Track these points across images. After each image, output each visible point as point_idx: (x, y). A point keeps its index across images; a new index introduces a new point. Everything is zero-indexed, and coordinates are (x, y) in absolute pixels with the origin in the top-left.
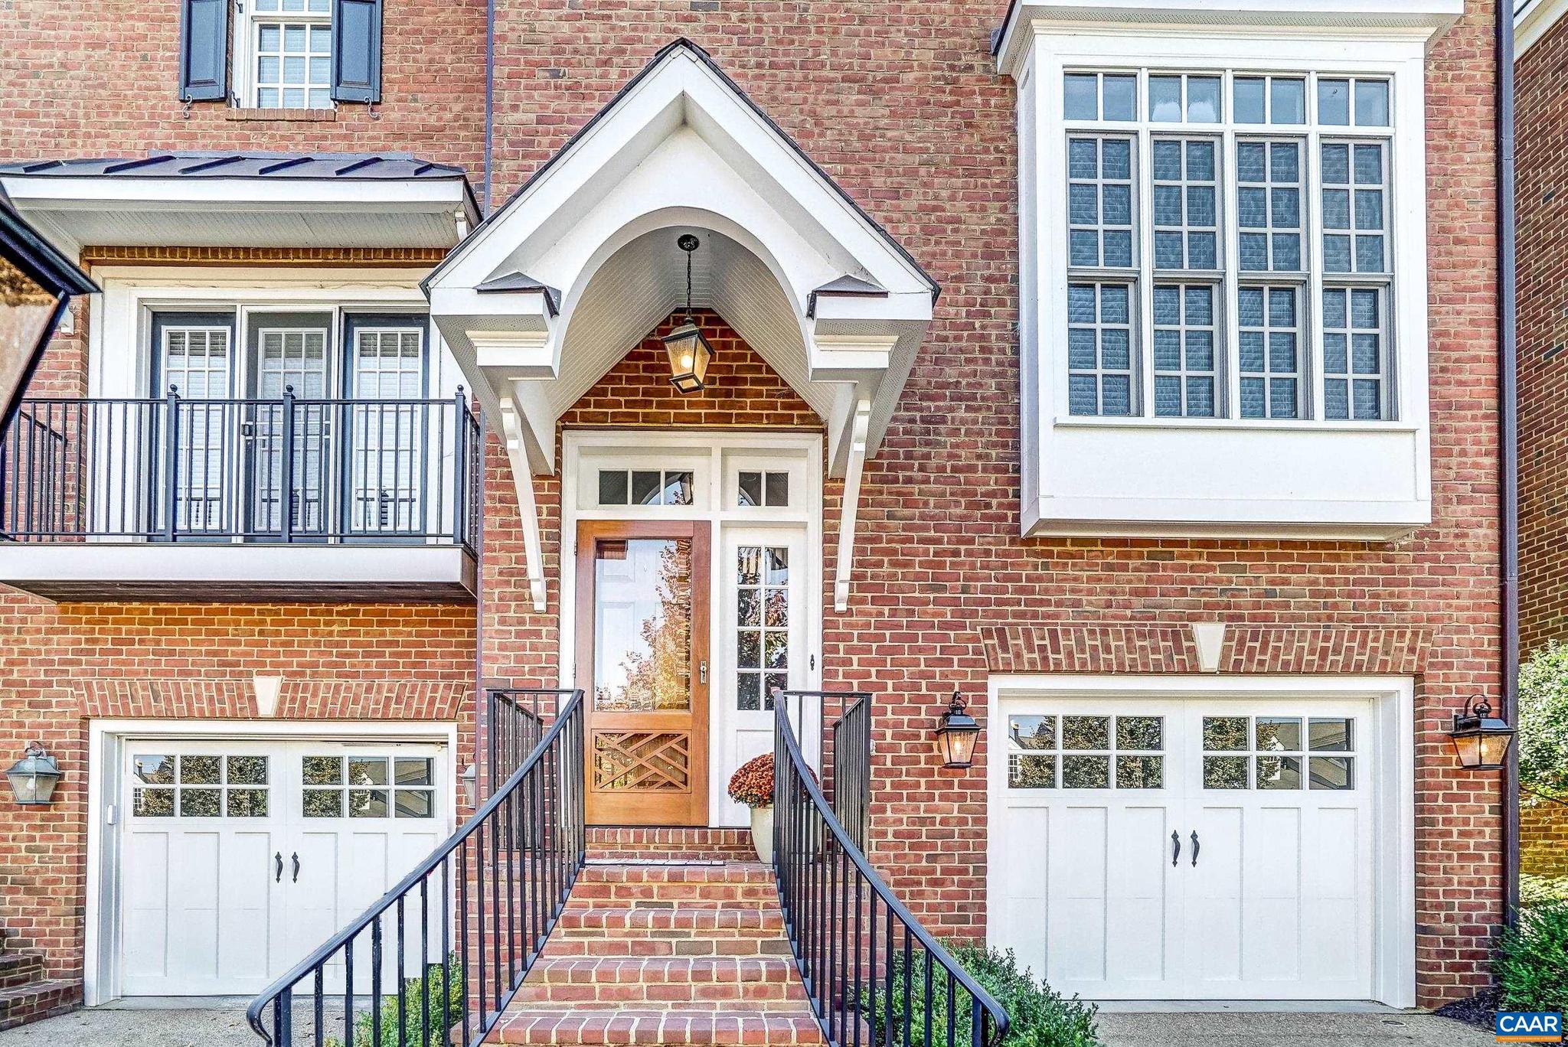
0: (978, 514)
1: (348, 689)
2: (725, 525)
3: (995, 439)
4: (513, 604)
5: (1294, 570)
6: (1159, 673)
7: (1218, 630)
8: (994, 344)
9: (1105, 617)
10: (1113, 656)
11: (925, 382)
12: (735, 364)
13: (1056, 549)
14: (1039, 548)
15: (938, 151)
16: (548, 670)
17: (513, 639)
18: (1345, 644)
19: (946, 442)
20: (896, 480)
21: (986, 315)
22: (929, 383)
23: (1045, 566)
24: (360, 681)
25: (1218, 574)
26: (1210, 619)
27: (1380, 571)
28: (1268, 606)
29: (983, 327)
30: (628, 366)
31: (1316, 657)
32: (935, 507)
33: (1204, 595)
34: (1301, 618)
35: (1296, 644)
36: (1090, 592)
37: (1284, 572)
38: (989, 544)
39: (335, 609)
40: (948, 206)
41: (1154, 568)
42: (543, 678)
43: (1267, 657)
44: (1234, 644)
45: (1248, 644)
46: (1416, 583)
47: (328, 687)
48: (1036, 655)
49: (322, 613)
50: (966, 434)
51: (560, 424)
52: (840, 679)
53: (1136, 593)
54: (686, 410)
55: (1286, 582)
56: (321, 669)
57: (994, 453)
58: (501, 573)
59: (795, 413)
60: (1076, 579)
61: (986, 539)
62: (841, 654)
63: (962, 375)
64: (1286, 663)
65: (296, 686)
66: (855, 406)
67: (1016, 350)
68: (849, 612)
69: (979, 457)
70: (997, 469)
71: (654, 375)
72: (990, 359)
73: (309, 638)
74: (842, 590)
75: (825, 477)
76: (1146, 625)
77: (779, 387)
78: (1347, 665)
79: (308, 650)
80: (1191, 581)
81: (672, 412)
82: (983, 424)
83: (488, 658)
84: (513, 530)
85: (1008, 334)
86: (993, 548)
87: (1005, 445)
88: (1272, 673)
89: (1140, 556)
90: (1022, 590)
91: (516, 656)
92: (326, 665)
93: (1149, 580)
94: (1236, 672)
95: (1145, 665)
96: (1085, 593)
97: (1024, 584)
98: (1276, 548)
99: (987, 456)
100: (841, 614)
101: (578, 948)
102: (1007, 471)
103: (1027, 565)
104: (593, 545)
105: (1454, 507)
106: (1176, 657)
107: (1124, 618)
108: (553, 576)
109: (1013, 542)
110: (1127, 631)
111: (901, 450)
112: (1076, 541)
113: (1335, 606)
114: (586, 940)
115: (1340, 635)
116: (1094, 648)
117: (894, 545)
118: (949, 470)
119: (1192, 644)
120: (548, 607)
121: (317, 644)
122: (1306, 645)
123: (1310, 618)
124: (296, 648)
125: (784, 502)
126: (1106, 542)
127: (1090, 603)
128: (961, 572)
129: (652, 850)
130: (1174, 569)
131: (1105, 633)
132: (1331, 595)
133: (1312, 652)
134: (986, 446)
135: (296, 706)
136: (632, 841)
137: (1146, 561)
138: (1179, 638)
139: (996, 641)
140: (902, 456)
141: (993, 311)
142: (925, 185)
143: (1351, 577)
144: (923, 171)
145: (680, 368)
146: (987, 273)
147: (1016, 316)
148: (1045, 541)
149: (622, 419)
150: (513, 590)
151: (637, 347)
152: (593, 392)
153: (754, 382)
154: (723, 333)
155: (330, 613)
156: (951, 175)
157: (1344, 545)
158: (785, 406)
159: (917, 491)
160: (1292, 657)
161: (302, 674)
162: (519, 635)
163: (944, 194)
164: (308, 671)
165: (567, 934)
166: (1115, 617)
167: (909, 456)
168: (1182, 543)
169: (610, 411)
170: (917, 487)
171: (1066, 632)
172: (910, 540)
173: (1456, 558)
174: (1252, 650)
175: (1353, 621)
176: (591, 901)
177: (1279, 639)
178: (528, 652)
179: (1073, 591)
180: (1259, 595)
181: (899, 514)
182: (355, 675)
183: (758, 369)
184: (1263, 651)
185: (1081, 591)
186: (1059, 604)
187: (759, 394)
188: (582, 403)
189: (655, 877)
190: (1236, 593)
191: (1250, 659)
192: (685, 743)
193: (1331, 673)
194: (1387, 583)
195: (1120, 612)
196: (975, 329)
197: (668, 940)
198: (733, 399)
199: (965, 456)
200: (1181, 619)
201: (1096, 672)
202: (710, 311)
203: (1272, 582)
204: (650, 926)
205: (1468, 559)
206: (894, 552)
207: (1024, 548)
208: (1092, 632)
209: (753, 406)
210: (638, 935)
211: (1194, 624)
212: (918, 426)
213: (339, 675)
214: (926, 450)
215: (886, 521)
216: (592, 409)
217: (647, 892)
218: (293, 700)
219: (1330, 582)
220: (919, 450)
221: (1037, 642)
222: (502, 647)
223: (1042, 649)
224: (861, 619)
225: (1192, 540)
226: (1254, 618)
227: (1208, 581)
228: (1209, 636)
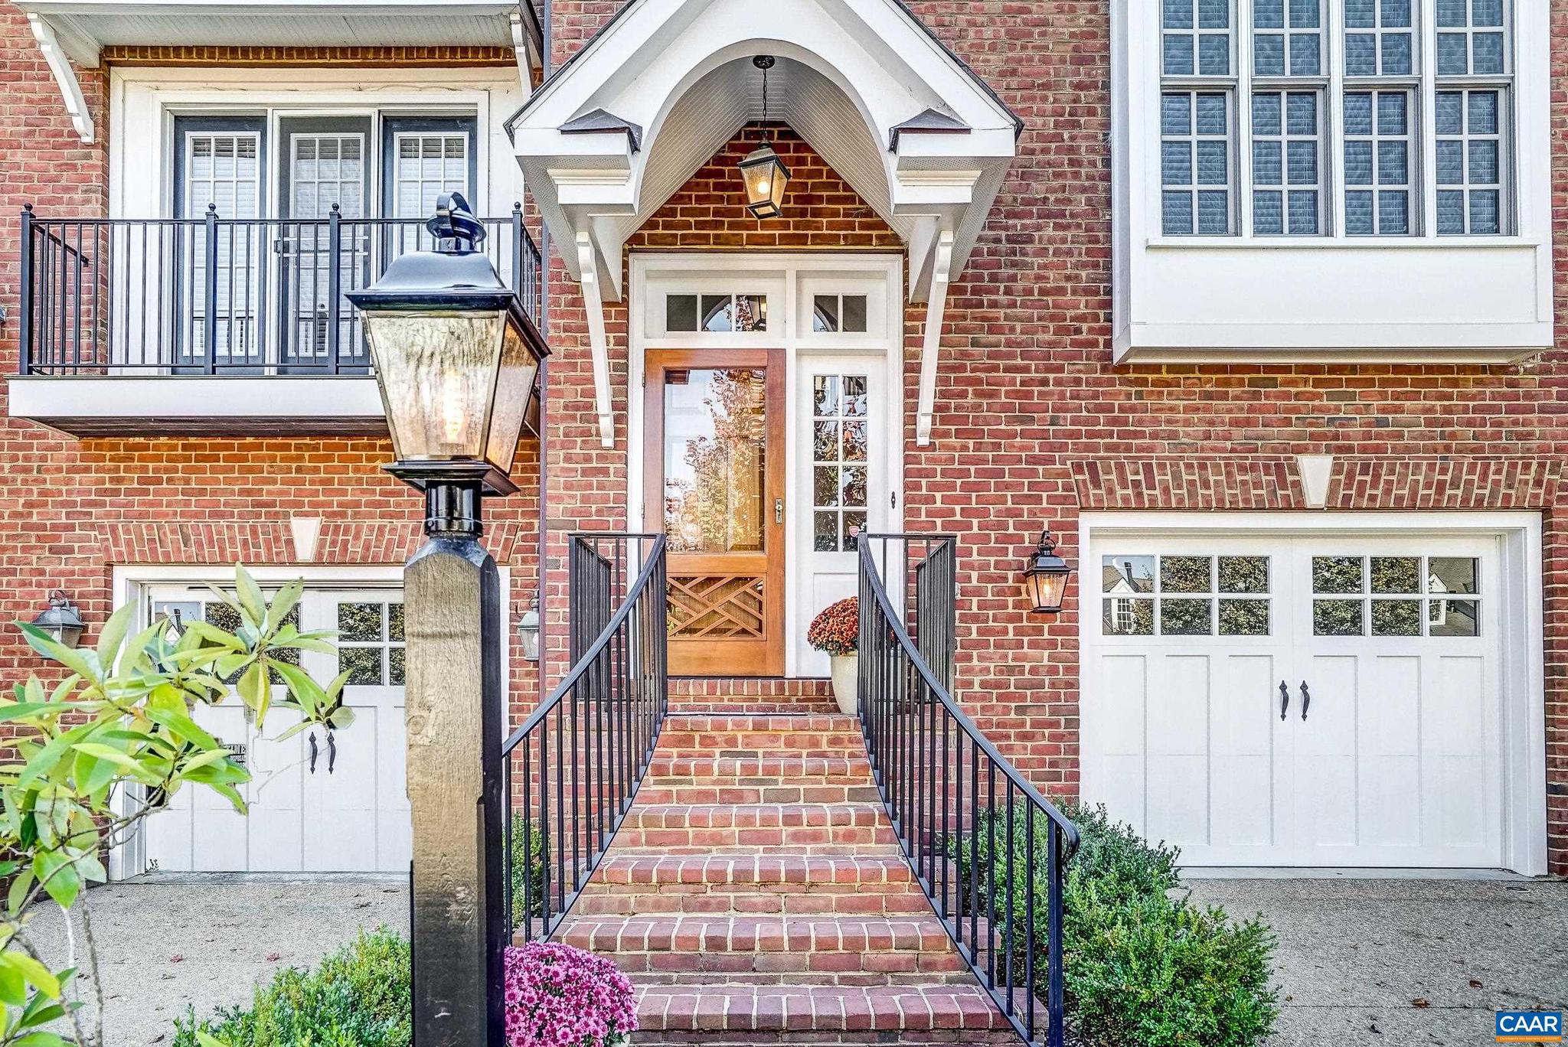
0: (1067, 339)
1: (393, 530)
2: (800, 353)
3: (1085, 258)
4: (579, 440)
5: (1408, 396)
6: (1262, 509)
7: (1326, 462)
8: (1085, 157)
9: (1203, 450)
10: (1212, 492)
11: (1011, 199)
12: (810, 181)
13: (1150, 377)
14: (1132, 376)
16: (617, 510)
17: (579, 478)
18: (1464, 477)
19: (1032, 263)
20: (980, 305)
21: (1075, 125)
22: (1015, 199)
23: (1140, 395)
24: (405, 521)
25: (1325, 402)
26: (1317, 451)
27: (1503, 396)
28: (1379, 436)
29: (1073, 138)
30: (698, 184)
31: (1432, 492)
32: (1022, 333)
33: (1311, 425)
34: (1416, 449)
35: (1410, 477)
36: (1187, 423)
37: (1397, 399)
38: (1079, 371)
39: (379, 442)
41: (1256, 396)
42: (611, 519)
43: (1379, 492)
44: (1342, 477)
45: (1358, 478)
46: (1543, 409)
47: (371, 528)
48: (1130, 491)
49: (365, 448)
50: (1054, 254)
51: (627, 247)
52: (923, 518)
53: (1235, 423)
54: (759, 232)
55: (1398, 410)
56: (363, 509)
57: (1084, 274)
58: (566, 407)
59: (874, 233)
60: (1172, 409)
61: (1077, 367)
62: (924, 491)
63: (1049, 190)
64: (1399, 499)
65: (337, 527)
66: (938, 237)
67: (1107, 163)
68: (932, 447)
69: (1068, 278)
70: (1087, 292)
71: (726, 194)
72: (1080, 172)
73: (351, 475)
74: (924, 423)
75: (906, 302)
76: (1247, 458)
77: (857, 206)
78: (1466, 500)
79: (349, 488)
80: (1296, 410)
81: (745, 233)
82: (1073, 242)
83: (553, 498)
84: (579, 361)
85: (1098, 145)
86: (1084, 376)
87: (1096, 266)
88: (1384, 509)
89: (1241, 382)
90: (1115, 422)
91: (583, 496)
92: (368, 504)
93: (1251, 409)
94: (1345, 508)
95: (1247, 501)
96: (1181, 424)
97: (1116, 414)
98: (1388, 372)
99: (1077, 278)
100: (923, 448)
101: (667, 796)
102: (1097, 293)
103: (1120, 394)
104: (662, 375)
106: (1279, 492)
107: (1224, 450)
108: (620, 409)
109: (1104, 370)
110: (1226, 465)
111: (986, 272)
112: (1171, 368)
113: (1453, 436)
114: (674, 788)
115: (1458, 467)
116: (1192, 483)
117: (978, 374)
118: (1036, 292)
119: (1296, 478)
120: (615, 442)
121: (359, 482)
122: (1421, 478)
123: (1426, 449)
124: (336, 486)
125: (862, 327)
126: (1204, 369)
127: (1187, 435)
128: (1050, 403)
129: (726, 703)
130: (1277, 397)
131: (1203, 467)
132: (1448, 423)
133: (1428, 486)
134: (1076, 266)
135: (337, 549)
136: (705, 692)
137: (1247, 389)
138: (1284, 472)
139: (1087, 476)
140: (986, 279)
141: (1082, 120)
143: (1471, 404)
145: (756, 194)
146: (1076, 79)
147: (1107, 126)
148: (1138, 368)
149: (693, 241)
150: (579, 424)
151: (707, 164)
152: (660, 213)
153: (831, 200)
154: (797, 149)
155: (373, 447)
157: (1463, 369)
158: (863, 226)
159: (1002, 315)
160: (1406, 492)
161: (343, 515)
162: (585, 472)
164: (349, 511)
165: (656, 783)
166: (1214, 449)
167: (994, 278)
168: (1286, 369)
169: (680, 232)
170: (1002, 311)
171: (1162, 466)
172: (996, 368)
174: (1362, 484)
175: (1473, 451)
176: (675, 751)
177: (1392, 472)
178: (595, 492)
179: (1169, 422)
180: (1369, 424)
181: (983, 341)
182: (400, 515)
183: (835, 187)
184: (1375, 486)
185: (1177, 421)
186: (1154, 436)
187: (836, 213)
188: (650, 224)
189: (739, 726)
190: (1345, 422)
191: (1361, 493)
192: (759, 587)
193: (1448, 509)
194: (1511, 410)
195: (1220, 444)
196: (1063, 140)
197: (756, 788)
198: (809, 218)
199: (1053, 277)
200: (1285, 451)
201: (1194, 509)
202: (782, 124)
203: (1384, 410)
204: (738, 773)
206: (979, 381)
207: (1116, 376)
208: (1189, 466)
209: (830, 226)
210: (726, 783)
211: (1299, 457)
212: (1004, 246)
213: (382, 516)
214: (1011, 272)
215: (970, 348)
216: (660, 231)
217: (732, 741)
218: (334, 543)
219: (1447, 410)
220: (1005, 272)
221: (1130, 477)
222: (568, 486)
223: (1136, 484)
224: (945, 454)
225: (1297, 365)
226: (1364, 449)
227: (1314, 409)
228: (1316, 470)
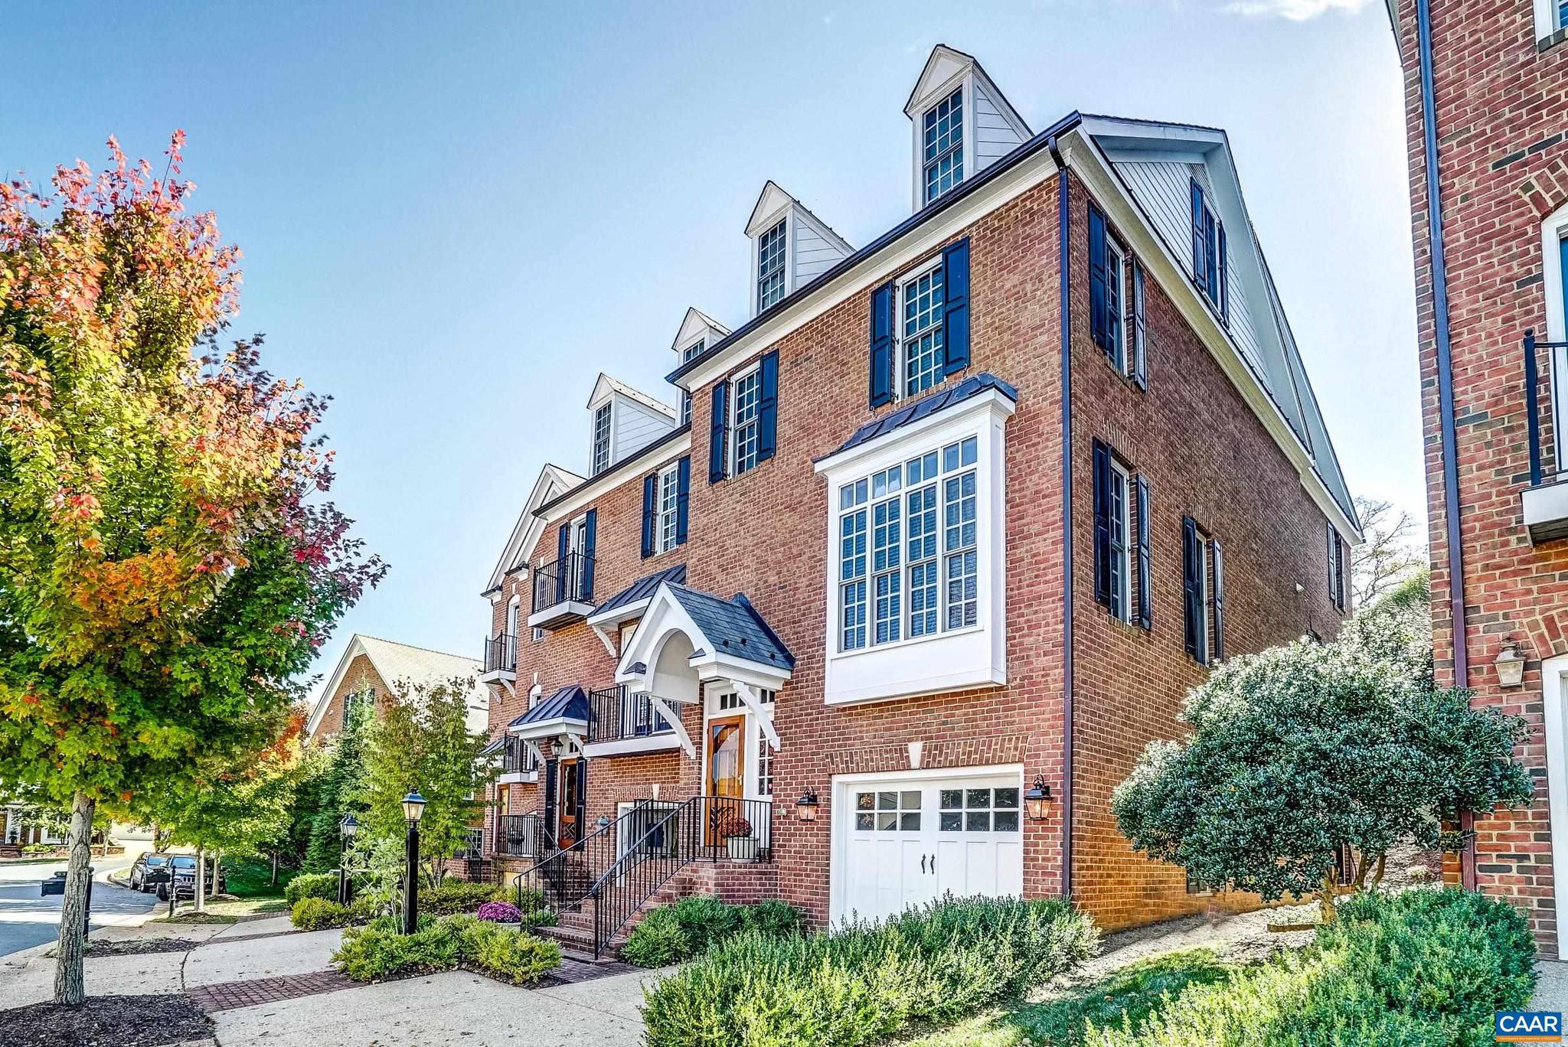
5: (957, 708)
6: (893, 770)
7: (920, 745)
9: (872, 744)
14: (847, 712)
18: (980, 748)
26: (917, 740)
27: (1001, 703)
33: (915, 727)
34: (959, 735)
35: (956, 751)
36: (867, 732)
37: (953, 710)
43: (942, 759)
44: (927, 753)
45: (933, 752)
46: (1020, 708)
53: (885, 730)
55: (953, 715)
60: (862, 726)
62: (779, 770)
64: (951, 761)
65: (663, 787)
68: (781, 751)
76: (889, 746)
78: (981, 760)
79: (667, 772)
80: (909, 720)
88: (945, 767)
89: (888, 710)
90: (841, 733)
92: (671, 778)
93: (892, 722)
94: (927, 767)
95: (887, 767)
96: (865, 732)
97: (842, 730)
98: (949, 697)
100: (778, 752)
106: (901, 762)
107: (880, 743)
110: (880, 750)
113: (977, 726)
116: (867, 760)
119: (908, 754)
120: (696, 757)
121: (669, 770)
122: (961, 750)
123: (964, 734)
124: (663, 772)
126: (875, 705)
127: (867, 737)
130: (902, 715)
131: (871, 752)
132: (975, 720)
133: (964, 754)
137: (890, 713)
138: (903, 752)
139: (829, 760)
143: (985, 709)
148: (849, 709)
159: (805, 692)
160: (955, 758)
161: (665, 782)
162: (689, 769)
166: (877, 743)
168: (906, 701)
170: (805, 690)
171: (856, 753)
173: (1041, 690)
174: (935, 755)
175: (985, 734)
177: (948, 748)
179: (860, 732)
180: (938, 724)
181: (798, 704)
184: (941, 756)
185: (863, 731)
186: (855, 739)
190: (929, 725)
191: (934, 760)
193: (975, 766)
194: (1004, 710)
195: (878, 740)
200: (905, 741)
201: (868, 771)
203: (946, 717)
205: (1049, 689)
208: (866, 752)
211: (910, 744)
215: (794, 707)
218: (662, 793)
219: (974, 713)
221: (844, 759)
223: (846, 763)
224: (785, 754)
225: (910, 700)
226: (936, 737)
227: (918, 719)
228: (915, 750)
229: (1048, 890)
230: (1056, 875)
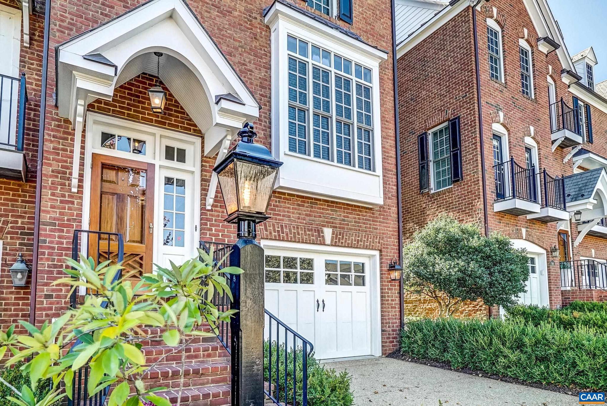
2: (161, 167)
4: (59, 187)
5: (350, 213)
6: (313, 244)
7: (330, 231)
8: (263, 119)
9: (297, 222)
10: (300, 236)
13: (282, 196)
14: (277, 195)
15: (245, 44)
16: (77, 220)
17: (59, 204)
18: (363, 239)
23: (279, 202)
25: (329, 212)
26: (328, 227)
27: (371, 217)
28: (343, 224)
31: (356, 243)
33: (326, 218)
34: (352, 229)
35: (351, 238)
36: (293, 213)
37: (347, 214)
40: (248, 65)
41: (312, 207)
43: (344, 241)
44: (334, 236)
45: (339, 236)
46: (380, 222)
48: (276, 234)
51: (87, 108)
52: (208, 236)
53: (307, 215)
54: (147, 116)
55: (348, 217)
59: (192, 128)
60: (289, 208)
62: (208, 226)
64: (348, 244)
67: (270, 123)
68: (211, 210)
72: (262, 124)
74: (210, 201)
75: (202, 156)
76: (310, 227)
77: (186, 116)
80: (322, 213)
81: (141, 115)
83: (44, 211)
85: (267, 116)
88: (345, 247)
89: (308, 202)
90: (271, 209)
91: (60, 212)
93: (311, 211)
94: (335, 246)
95: (310, 240)
97: (272, 207)
100: (208, 210)
104: (100, 165)
105: (387, 200)
106: (319, 239)
107: (303, 223)
110: (304, 228)
112: (289, 195)
113: (360, 226)
115: (362, 236)
116: (294, 233)
119: (323, 235)
120: (78, 191)
122: (353, 238)
125: (184, 161)
126: (298, 196)
127: (293, 217)
130: (318, 208)
131: (298, 228)
132: (359, 223)
133: (355, 241)
137: (309, 205)
138: (320, 232)
139: (263, 227)
141: (263, 107)
142: (240, 54)
143: (364, 218)
144: (240, 49)
146: (261, 93)
147: (270, 110)
148: (279, 193)
149: (117, 113)
150: (59, 180)
153: (175, 111)
156: (249, 54)
157: (362, 207)
158: (188, 124)
160: (350, 242)
162: (61, 202)
163: (247, 60)
166: (300, 223)
168: (320, 200)
169: (112, 108)
171: (286, 226)
173: (388, 216)
174: (339, 238)
175: (365, 232)
177: (347, 235)
178: (66, 211)
179: (288, 212)
180: (341, 220)
183: (178, 107)
184: (342, 239)
185: (290, 212)
186: (284, 216)
187: (178, 117)
188: (98, 101)
190: (335, 219)
191: (339, 241)
192: (141, 258)
193: (360, 248)
194: (373, 221)
195: (302, 221)
198: (167, 116)
200: (320, 226)
201: (295, 242)
203: (344, 217)
205: (391, 216)
208: (294, 227)
209: (175, 121)
211: (323, 228)
216: (103, 105)
219: (359, 219)
221: (277, 229)
222: (52, 207)
223: (278, 231)
224: (216, 213)
225: (323, 200)
226: (340, 228)
227: (327, 214)
228: (328, 233)
229: (393, 316)
230: (396, 308)
